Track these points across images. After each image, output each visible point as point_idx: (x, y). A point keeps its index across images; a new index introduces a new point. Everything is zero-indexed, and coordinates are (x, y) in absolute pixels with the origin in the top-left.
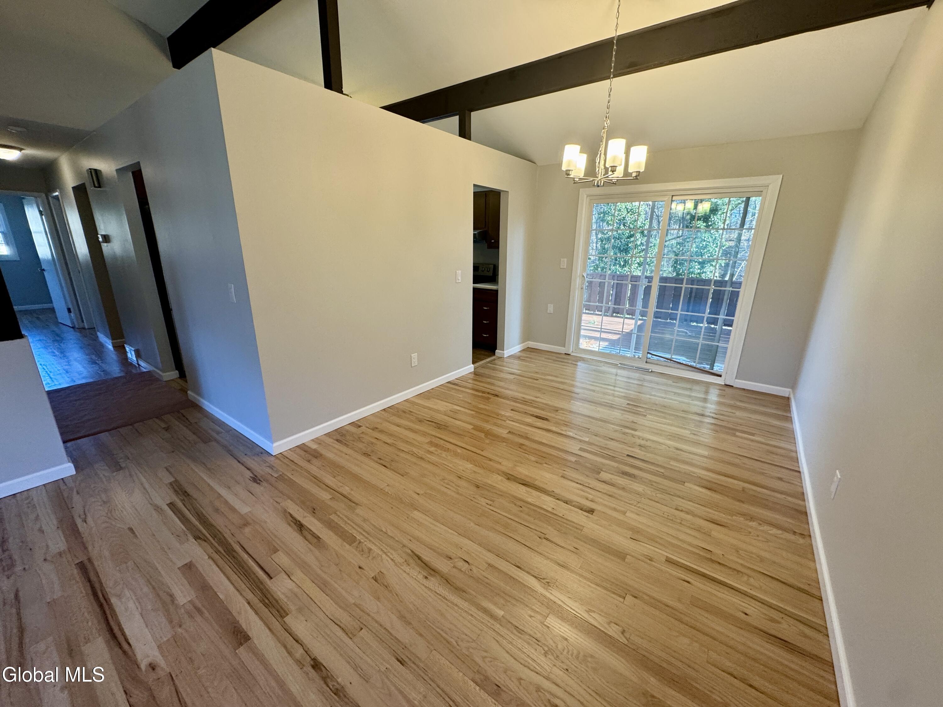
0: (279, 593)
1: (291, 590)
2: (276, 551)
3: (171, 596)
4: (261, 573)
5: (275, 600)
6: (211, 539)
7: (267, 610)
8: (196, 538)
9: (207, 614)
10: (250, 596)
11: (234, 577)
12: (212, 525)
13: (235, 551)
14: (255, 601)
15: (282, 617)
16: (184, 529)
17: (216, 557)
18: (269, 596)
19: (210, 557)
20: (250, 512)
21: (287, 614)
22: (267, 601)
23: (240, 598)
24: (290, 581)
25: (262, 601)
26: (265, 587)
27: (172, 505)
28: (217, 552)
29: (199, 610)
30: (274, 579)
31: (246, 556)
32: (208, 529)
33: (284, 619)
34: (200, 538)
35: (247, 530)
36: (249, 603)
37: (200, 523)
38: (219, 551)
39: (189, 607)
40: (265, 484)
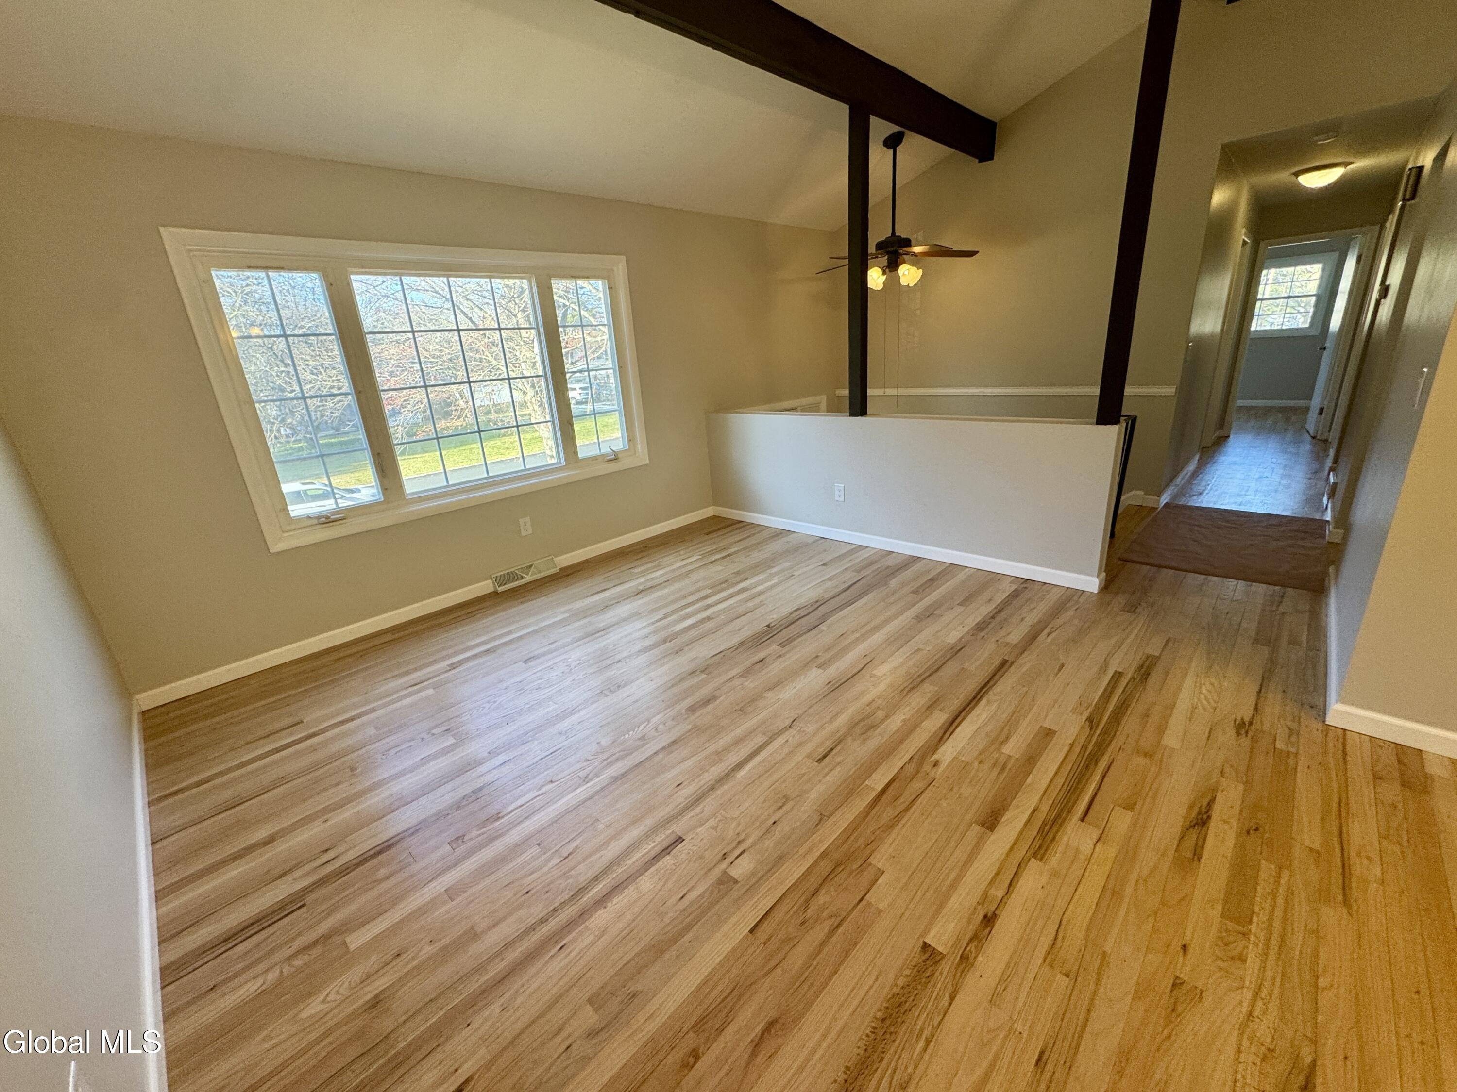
0: (1065, 838)
1: (1078, 851)
2: (1129, 806)
3: (1008, 738)
4: (1083, 804)
5: (1054, 838)
6: (1098, 732)
7: (1035, 833)
8: (1090, 720)
9: (1002, 777)
10: (1045, 808)
11: (1060, 781)
12: (1119, 724)
13: (1096, 764)
14: (1041, 816)
15: (1034, 855)
16: (1095, 702)
17: (1077, 750)
18: (1055, 829)
19: (1072, 745)
20: (1173, 750)
21: (1041, 860)
22: (1047, 828)
23: (1037, 798)
24: (1092, 846)
25: (1044, 823)
26: (1065, 819)
27: (1118, 675)
28: (1084, 747)
29: (1003, 768)
30: (1083, 824)
31: (1097, 777)
32: (1108, 723)
33: (1033, 860)
34: (1091, 722)
35: (1141, 761)
36: (1034, 811)
37: (1113, 711)
38: (1086, 748)
39: (1002, 760)
40: (1245, 741)
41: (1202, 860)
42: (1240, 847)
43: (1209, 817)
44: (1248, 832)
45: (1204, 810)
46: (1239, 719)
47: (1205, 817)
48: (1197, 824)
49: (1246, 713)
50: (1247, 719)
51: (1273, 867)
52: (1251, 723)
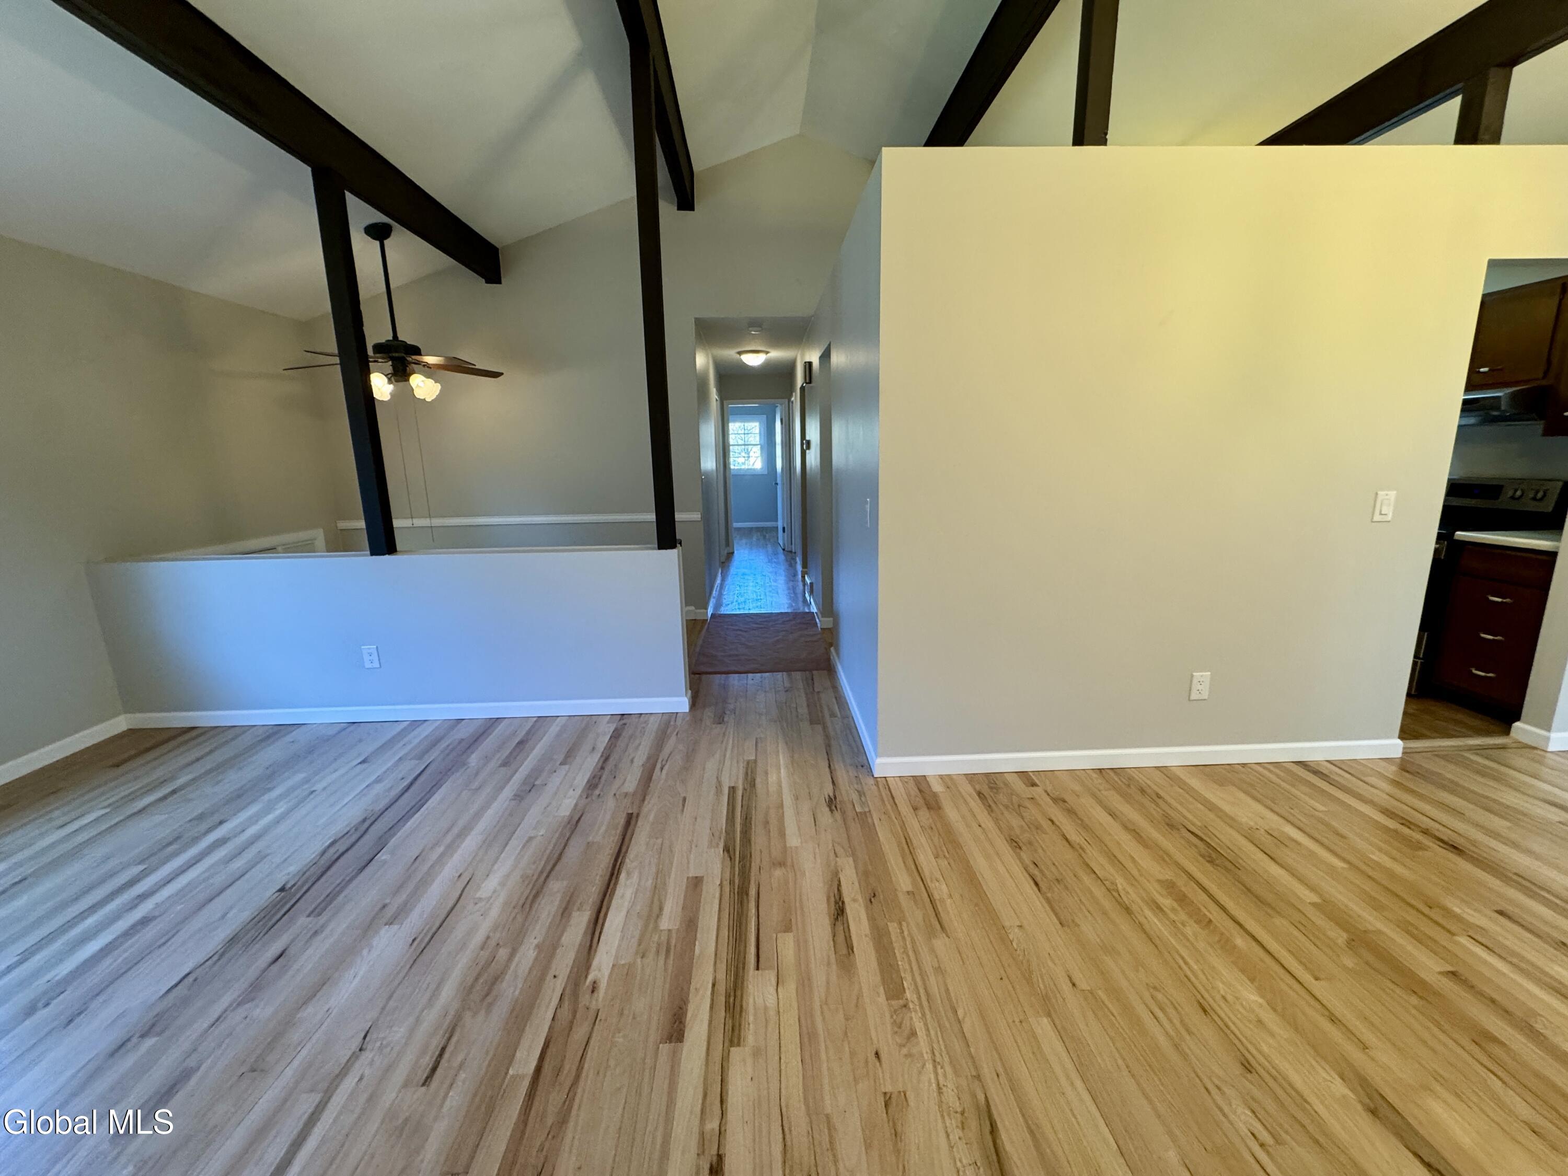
0: (751, 1001)
1: (766, 1008)
2: (788, 929)
3: (661, 909)
4: (752, 950)
5: (741, 1006)
6: (737, 859)
7: (723, 1014)
8: (727, 849)
9: (671, 962)
10: (721, 976)
11: (725, 932)
12: (750, 841)
13: (747, 894)
14: (721, 988)
15: (732, 1044)
16: (724, 827)
17: (727, 889)
18: (739, 993)
19: (721, 885)
20: (796, 847)
21: (739, 1045)
22: (732, 1000)
23: (711, 969)
24: (775, 992)
25: (728, 996)
26: (743, 977)
27: (733, 790)
28: (732, 882)
29: (668, 951)
30: (760, 972)
31: (753, 911)
32: (742, 845)
33: (732, 1049)
34: (728, 851)
35: (778, 873)
36: (714, 985)
37: (741, 832)
38: (734, 882)
39: (664, 938)
40: (838, 815)
41: (855, 949)
42: (872, 919)
43: (843, 903)
44: (871, 902)
45: (837, 898)
46: (827, 797)
47: (840, 903)
48: (838, 914)
49: (829, 790)
50: (831, 795)
51: (896, 925)
52: (835, 798)
